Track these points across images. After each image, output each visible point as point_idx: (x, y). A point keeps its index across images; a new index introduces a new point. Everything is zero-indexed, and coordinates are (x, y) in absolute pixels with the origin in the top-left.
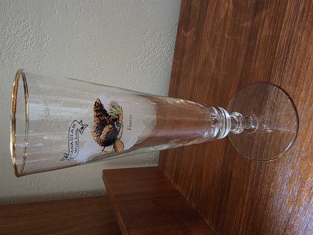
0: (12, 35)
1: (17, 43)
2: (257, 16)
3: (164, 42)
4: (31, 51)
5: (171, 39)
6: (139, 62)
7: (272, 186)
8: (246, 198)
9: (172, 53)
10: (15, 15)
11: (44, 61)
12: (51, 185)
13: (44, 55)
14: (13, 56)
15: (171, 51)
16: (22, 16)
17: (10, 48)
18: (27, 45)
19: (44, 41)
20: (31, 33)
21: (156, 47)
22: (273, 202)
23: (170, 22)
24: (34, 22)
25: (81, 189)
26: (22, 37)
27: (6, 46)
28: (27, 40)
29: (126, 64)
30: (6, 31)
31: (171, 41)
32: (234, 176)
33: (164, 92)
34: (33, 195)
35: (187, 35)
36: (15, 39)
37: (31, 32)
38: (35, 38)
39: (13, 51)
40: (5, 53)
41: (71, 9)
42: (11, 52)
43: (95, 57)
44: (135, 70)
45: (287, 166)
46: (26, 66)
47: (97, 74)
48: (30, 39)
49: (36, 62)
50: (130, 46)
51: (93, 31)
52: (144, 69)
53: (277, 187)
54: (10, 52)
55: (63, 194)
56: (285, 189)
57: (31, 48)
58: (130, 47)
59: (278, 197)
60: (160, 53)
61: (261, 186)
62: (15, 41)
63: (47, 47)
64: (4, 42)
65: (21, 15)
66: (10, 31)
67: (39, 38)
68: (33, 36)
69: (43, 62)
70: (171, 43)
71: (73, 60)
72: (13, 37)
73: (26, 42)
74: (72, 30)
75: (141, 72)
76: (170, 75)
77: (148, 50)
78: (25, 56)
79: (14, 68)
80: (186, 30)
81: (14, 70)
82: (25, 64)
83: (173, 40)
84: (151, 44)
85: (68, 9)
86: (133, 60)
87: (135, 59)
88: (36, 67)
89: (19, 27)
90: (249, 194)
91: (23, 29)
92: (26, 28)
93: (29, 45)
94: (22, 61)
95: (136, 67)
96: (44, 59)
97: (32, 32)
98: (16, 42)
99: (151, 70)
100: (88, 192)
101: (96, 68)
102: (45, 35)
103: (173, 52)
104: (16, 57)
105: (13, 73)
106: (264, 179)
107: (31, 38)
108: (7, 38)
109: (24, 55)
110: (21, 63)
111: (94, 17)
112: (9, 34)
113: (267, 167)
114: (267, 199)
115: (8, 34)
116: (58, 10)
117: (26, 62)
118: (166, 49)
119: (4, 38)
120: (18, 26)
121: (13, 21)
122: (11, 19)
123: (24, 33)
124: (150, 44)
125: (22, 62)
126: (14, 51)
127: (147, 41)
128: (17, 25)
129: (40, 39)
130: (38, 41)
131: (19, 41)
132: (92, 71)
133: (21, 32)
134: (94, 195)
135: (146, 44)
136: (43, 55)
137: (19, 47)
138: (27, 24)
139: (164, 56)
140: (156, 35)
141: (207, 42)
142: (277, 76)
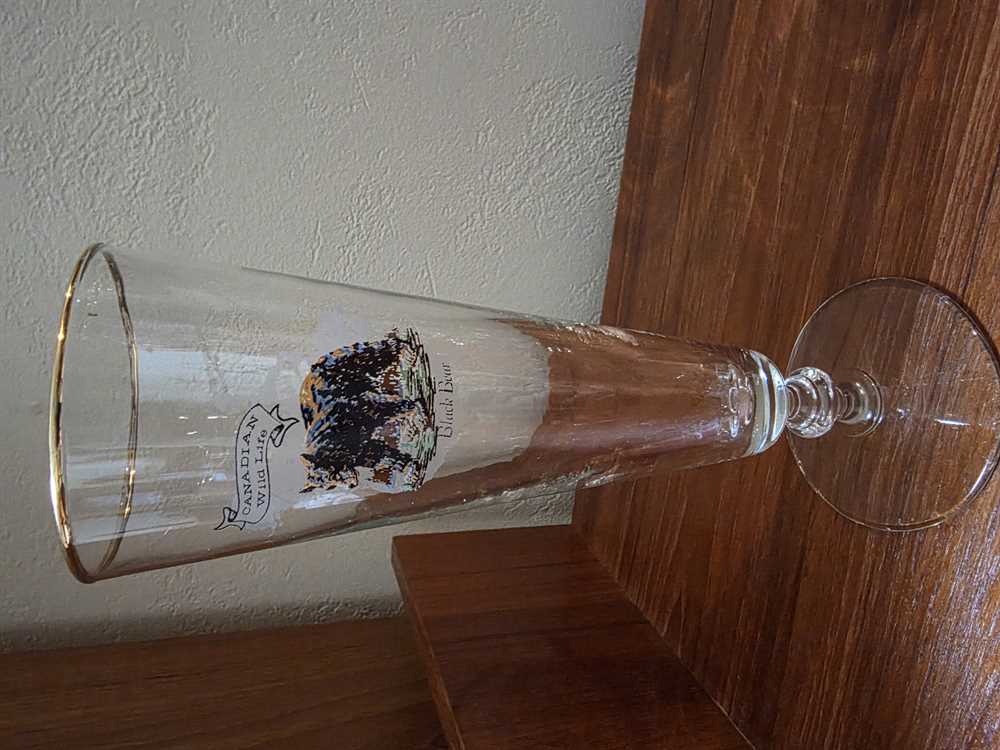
0: (90, 103)
1: (107, 128)
2: (896, 36)
3: (591, 118)
4: (153, 155)
5: (617, 107)
6: (509, 188)
7: (931, 605)
8: (849, 638)
9: (618, 155)
10: (96, 35)
11: (197, 187)
12: (231, 582)
13: (196, 167)
14: (96, 171)
15: (616, 149)
16: (120, 39)
17: (83, 146)
18: (140, 134)
19: (193, 120)
20: (152, 94)
21: (566, 138)
22: (934, 658)
23: (614, 50)
24: (162, 59)
25: (327, 595)
26: (123, 108)
27: (72, 139)
28: (140, 117)
29: (468, 193)
30: (69, 89)
31: (616, 116)
32: (811, 570)
33: (592, 284)
34: (174, 614)
35: (668, 96)
36: (100, 114)
37: (151, 90)
38: (164, 113)
39: (93, 154)
40: (67, 162)
41: (281, 14)
42: (89, 159)
43: (363, 173)
44: (497, 213)
45: (983, 542)
46: (138, 202)
47: (372, 228)
48: (150, 114)
49: (171, 191)
50: (478, 136)
51: (356, 86)
52: (524, 212)
53: (948, 609)
54: (86, 157)
55: (268, 610)
56: (972, 617)
57: (152, 143)
58: (480, 138)
59: (952, 641)
60: (578, 157)
61: (897, 602)
62: (100, 124)
63: (206, 142)
64: (64, 124)
65: (116, 34)
66: (83, 90)
67: (179, 112)
68: (160, 105)
69: (195, 190)
70: (617, 121)
71: (293, 185)
72: (94, 110)
73: (135, 125)
74: (286, 82)
75: (517, 219)
76: (611, 228)
77: (540, 145)
78: (134, 170)
79: (100, 211)
80: (665, 80)
81: (99, 219)
82: (136, 196)
83: (621, 112)
84: (549, 126)
85: (274, 13)
86: (488, 179)
87: (496, 177)
88: (172, 206)
89: (113, 76)
90: (858, 628)
91: (126, 80)
92: (134, 77)
93: (148, 135)
94: (124, 188)
95: (499, 204)
96: (197, 180)
97: (154, 91)
98: (103, 125)
99: (550, 214)
100: (350, 605)
101: (368, 209)
102: (196, 100)
103: (623, 151)
104: (104, 173)
105: (97, 228)
106: (907, 581)
107: (151, 110)
108: (75, 111)
109: (131, 168)
110: (120, 195)
111: (357, 37)
112: (81, 99)
113: (916, 543)
114: (916, 646)
115: (77, 99)
116: (238, 18)
117: (138, 189)
118: (598, 142)
119: (62, 112)
120: (108, 73)
121: (92, 55)
122: (84, 50)
123: (129, 96)
124: (547, 126)
125: (124, 192)
126: (98, 155)
127: (536, 116)
128: (104, 68)
129: (182, 114)
130: (176, 120)
131: (113, 123)
132: (355, 219)
133: (120, 93)
134: (366, 614)
135: (533, 128)
136: (193, 167)
137: (114, 140)
138: (138, 67)
139: (593, 165)
140: (568, 94)
141: (731, 122)
142: (959, 242)
